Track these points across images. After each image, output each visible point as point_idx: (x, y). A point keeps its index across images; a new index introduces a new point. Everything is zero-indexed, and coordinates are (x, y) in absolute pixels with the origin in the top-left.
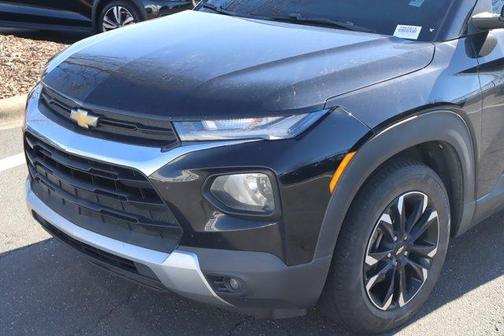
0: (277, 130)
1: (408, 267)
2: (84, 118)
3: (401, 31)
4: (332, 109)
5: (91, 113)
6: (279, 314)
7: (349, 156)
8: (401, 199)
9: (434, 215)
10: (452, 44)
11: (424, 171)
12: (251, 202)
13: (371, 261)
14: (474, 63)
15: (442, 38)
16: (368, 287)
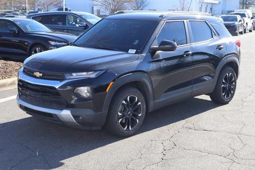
0: (92, 75)
1: (132, 118)
2: (38, 74)
3: (131, 51)
4: (107, 70)
5: (40, 73)
6: (93, 128)
7: (112, 83)
8: (129, 97)
9: (139, 103)
10: (144, 55)
11: (136, 90)
12: (85, 95)
13: (120, 114)
14: (151, 60)
15: (141, 53)
16: (119, 122)
